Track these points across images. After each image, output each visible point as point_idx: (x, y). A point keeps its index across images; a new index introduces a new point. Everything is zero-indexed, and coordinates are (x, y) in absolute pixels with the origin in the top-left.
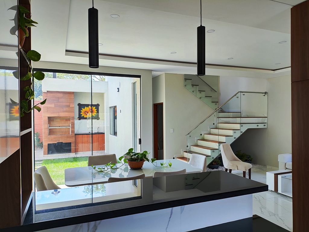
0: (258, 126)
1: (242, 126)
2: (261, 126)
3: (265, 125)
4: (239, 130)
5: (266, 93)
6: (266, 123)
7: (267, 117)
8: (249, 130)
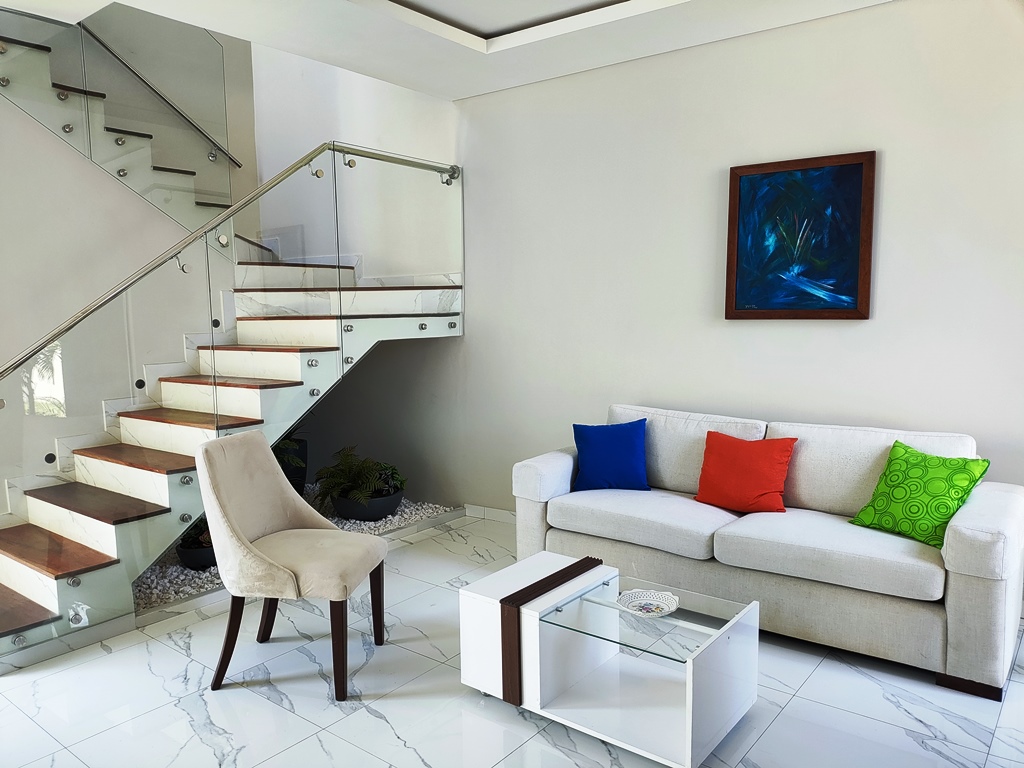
0: (422, 327)
1: (349, 329)
2: (436, 329)
3: (452, 325)
4: (337, 349)
5: (454, 173)
6: (457, 314)
7: (460, 287)
8: (383, 349)
